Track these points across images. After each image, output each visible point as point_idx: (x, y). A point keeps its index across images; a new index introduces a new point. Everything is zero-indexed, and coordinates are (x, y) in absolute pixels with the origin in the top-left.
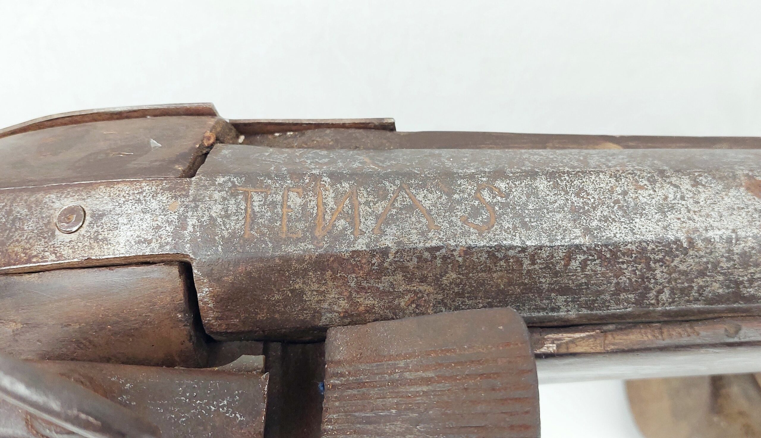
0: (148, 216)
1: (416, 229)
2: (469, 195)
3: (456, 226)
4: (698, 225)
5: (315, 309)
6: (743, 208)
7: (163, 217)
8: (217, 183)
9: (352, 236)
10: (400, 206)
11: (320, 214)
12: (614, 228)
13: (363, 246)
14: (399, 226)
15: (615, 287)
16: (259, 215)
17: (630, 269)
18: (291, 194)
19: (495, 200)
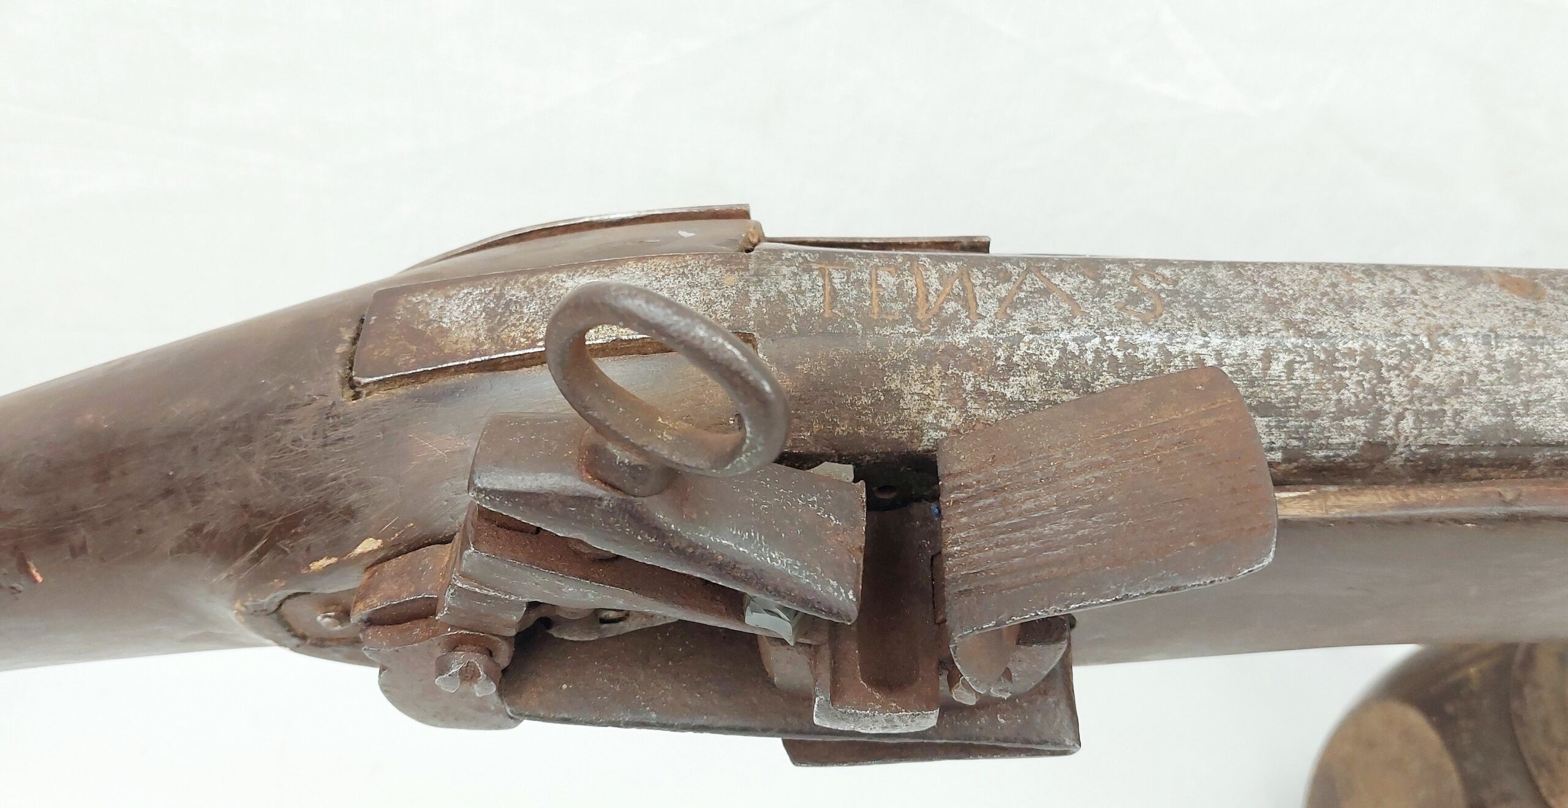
0: (696, 290)
1: (1056, 314)
2: (1124, 280)
3: (1111, 312)
4: (1441, 322)
5: (914, 424)
6: (1499, 306)
7: (717, 291)
8: (783, 258)
9: (969, 320)
10: (1030, 289)
11: (921, 295)
12: (1326, 322)
13: (984, 332)
14: (1031, 310)
15: (1336, 406)
16: (841, 293)
17: (1355, 379)
18: (880, 272)
19: (1159, 287)
